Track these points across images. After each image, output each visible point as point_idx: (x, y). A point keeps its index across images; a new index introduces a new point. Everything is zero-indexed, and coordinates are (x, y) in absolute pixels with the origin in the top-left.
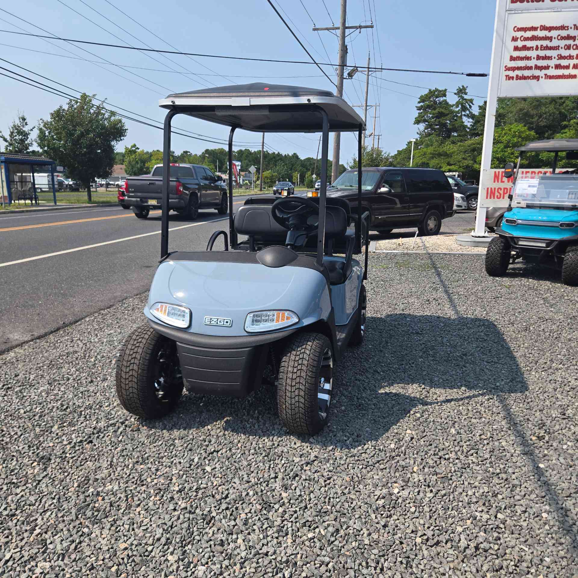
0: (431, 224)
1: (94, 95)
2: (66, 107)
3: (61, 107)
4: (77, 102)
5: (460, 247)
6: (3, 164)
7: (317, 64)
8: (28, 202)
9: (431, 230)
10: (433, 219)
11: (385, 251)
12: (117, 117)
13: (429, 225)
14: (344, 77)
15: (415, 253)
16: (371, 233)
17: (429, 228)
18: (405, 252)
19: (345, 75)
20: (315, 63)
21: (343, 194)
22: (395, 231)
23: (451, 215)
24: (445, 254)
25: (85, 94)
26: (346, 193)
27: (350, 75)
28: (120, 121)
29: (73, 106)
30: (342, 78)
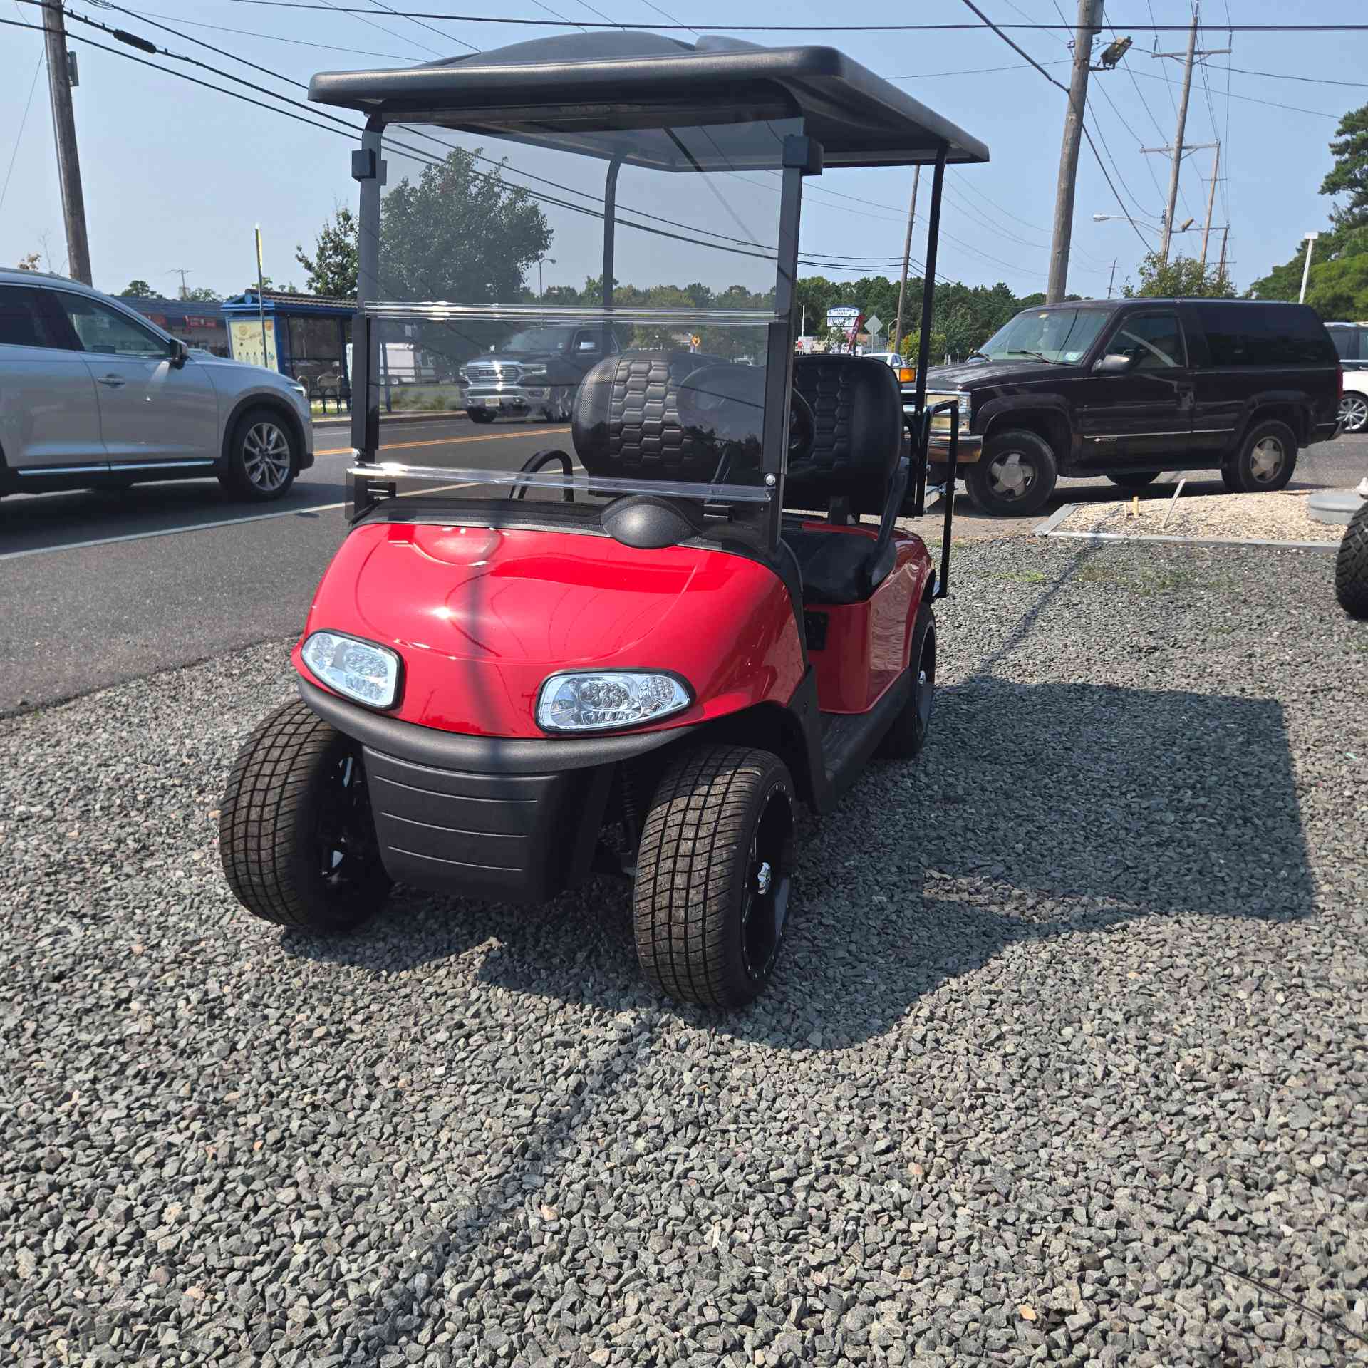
0: (1264, 459)
1: (478, 151)
2: (416, 182)
3: (406, 184)
4: (442, 171)
5: (1314, 525)
6: (272, 318)
7: (994, 28)
8: (332, 405)
9: (1262, 476)
10: (1269, 444)
11: (1077, 534)
12: (530, 202)
13: (1255, 462)
14: (1092, 64)
15: (1165, 542)
16: (1063, 482)
17: (1256, 471)
18: (1133, 537)
19: (1095, 58)
20: (989, 25)
21: (989, 375)
22: (1164, 477)
23: (1330, 434)
24: (1257, 547)
25: (459, 149)
26: (998, 372)
27: (1111, 57)
28: (534, 211)
29: (433, 180)
30: (1084, 67)
